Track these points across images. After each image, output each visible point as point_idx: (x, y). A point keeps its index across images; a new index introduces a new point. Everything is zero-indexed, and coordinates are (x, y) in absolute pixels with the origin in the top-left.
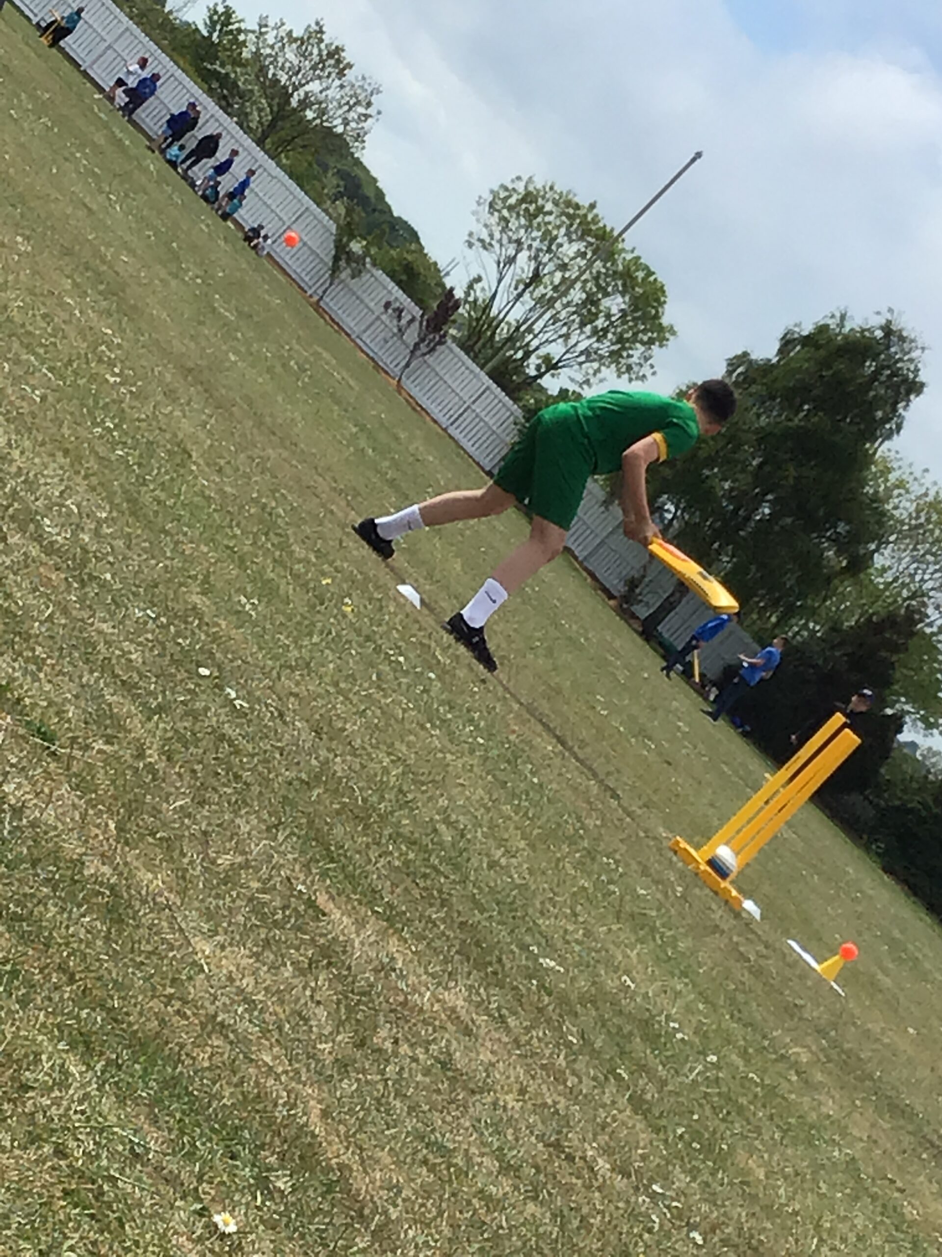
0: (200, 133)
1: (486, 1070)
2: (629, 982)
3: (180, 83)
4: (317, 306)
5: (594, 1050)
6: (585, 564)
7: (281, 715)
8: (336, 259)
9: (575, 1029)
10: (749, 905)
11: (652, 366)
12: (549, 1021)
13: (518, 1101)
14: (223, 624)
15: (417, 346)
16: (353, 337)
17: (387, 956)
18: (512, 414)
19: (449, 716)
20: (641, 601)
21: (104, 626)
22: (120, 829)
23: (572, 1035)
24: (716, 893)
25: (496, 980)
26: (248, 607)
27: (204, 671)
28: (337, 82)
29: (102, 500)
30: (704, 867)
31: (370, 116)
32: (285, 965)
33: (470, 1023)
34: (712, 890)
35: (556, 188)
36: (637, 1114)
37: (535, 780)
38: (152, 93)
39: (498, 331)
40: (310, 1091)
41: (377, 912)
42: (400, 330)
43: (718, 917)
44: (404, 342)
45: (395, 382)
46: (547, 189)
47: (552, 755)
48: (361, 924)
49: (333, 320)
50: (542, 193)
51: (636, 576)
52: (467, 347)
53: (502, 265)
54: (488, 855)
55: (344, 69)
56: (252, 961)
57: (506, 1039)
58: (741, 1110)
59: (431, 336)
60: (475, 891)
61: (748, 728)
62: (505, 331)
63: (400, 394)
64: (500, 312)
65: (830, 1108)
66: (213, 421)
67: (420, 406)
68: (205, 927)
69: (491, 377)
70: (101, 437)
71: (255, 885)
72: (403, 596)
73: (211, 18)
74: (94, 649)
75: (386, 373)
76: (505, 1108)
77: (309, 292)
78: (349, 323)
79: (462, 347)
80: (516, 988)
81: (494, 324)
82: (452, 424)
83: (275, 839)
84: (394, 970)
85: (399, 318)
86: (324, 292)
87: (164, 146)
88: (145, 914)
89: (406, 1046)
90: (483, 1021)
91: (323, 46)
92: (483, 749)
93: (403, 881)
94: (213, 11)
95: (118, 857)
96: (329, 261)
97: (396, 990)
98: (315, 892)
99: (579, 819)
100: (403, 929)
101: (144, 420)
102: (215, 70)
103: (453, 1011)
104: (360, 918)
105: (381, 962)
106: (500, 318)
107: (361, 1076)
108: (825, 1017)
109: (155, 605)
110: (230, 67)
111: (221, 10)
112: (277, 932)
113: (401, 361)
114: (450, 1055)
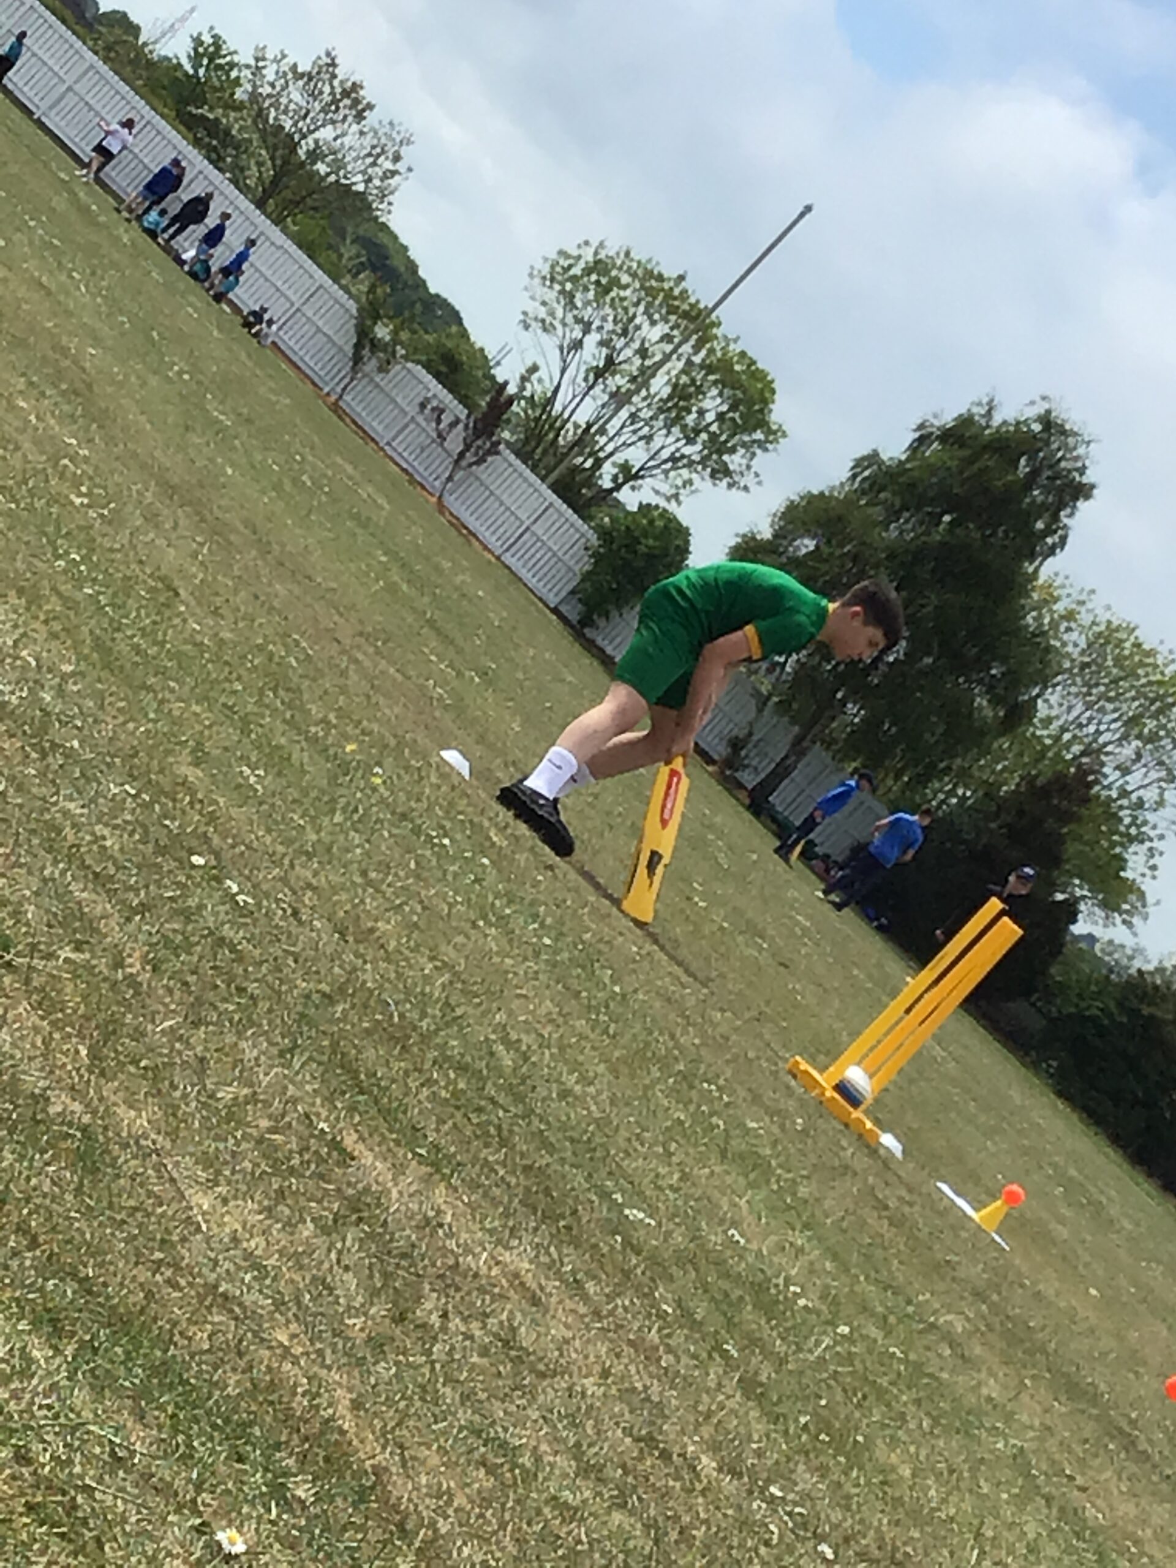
0: (185, 194)
1: (559, 1349)
2: (737, 1237)
3: (160, 134)
4: (336, 408)
5: (695, 1320)
7: (295, 913)
8: (358, 346)
9: (670, 1297)
10: (888, 1140)
11: (757, 475)
12: (637, 1287)
13: (599, 1385)
14: (222, 801)
15: (461, 455)
16: (381, 444)
17: (432, 1209)
18: (583, 535)
19: (508, 911)
20: (747, 766)
21: (71, 806)
22: (93, 1055)
23: (667, 1304)
24: (847, 1125)
25: (572, 1237)
26: (252, 780)
27: (198, 860)
28: (355, 127)
29: (67, 649)
30: (830, 1093)
31: (398, 173)
32: (304, 1222)
33: (538, 1292)
34: (841, 1121)
35: (632, 255)
36: (749, 1399)
37: (617, 989)
39: (562, 432)
40: (337, 1377)
41: (421, 1155)
42: (440, 435)
43: (848, 1154)
44: (445, 449)
45: (434, 500)
46: (622, 255)
47: (638, 958)
48: (399, 1169)
49: (355, 424)
50: (615, 261)
51: (741, 736)
52: (524, 455)
53: (565, 351)
54: (558, 1082)
55: (364, 110)
56: (261, 1217)
57: (582, 1310)
58: (880, 1393)
59: (479, 442)
60: (543, 1127)
61: (883, 921)
62: (571, 433)
63: (441, 514)
64: (564, 409)
65: (992, 1389)
66: (206, 550)
67: (467, 529)
68: (202, 1175)
69: (554, 491)
70: (65, 571)
71: (264, 1123)
72: (447, 763)
73: (195, 50)
74: (59, 834)
75: (423, 487)
76: (583, 1394)
77: (326, 390)
78: (376, 427)
79: (517, 454)
80: (595, 1246)
81: (558, 424)
82: (507, 550)
83: (289, 1066)
84: (441, 1225)
85: (439, 421)
86: (344, 389)
88: (126, 1161)
89: (457, 1320)
90: (554, 1287)
91: (336, 83)
92: (550, 951)
93: (452, 1116)
94: (198, 41)
95: (92, 1091)
96: (349, 350)
97: (445, 1251)
98: (341, 1132)
99: (672, 1037)
100: (452, 1175)
101: (118, 551)
102: (202, 115)
103: (517, 1275)
104: (398, 1163)
105: (425, 1216)
106: (566, 415)
107: (401, 1358)
108: (985, 1276)
109: (135, 779)
110: (220, 111)
111: (207, 39)
112: (293, 1180)
113: (443, 472)
114: (514, 1330)
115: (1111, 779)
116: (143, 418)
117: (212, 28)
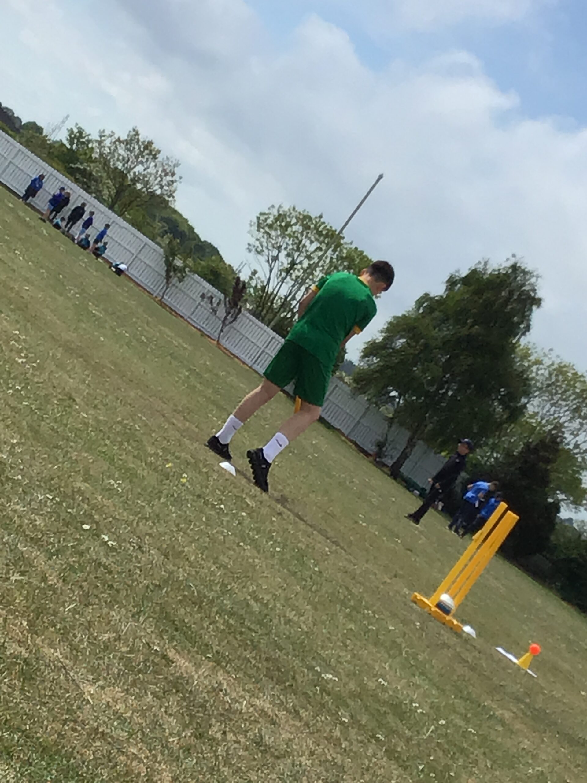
1: (287, 744)
2: (383, 682)
3: (57, 179)
4: (162, 304)
5: (361, 725)
6: (349, 437)
7: (140, 547)
8: (168, 271)
9: (347, 714)
10: (467, 629)
12: (329, 710)
13: (309, 760)
14: (100, 498)
15: (226, 318)
16: (186, 318)
17: (217, 683)
19: (257, 537)
20: (387, 455)
21: (18, 507)
22: (31, 624)
23: (345, 717)
24: (444, 624)
25: (291, 689)
26: (116, 486)
27: (86, 527)
28: (153, 164)
29: (14, 433)
30: (434, 609)
31: (176, 181)
32: (147, 695)
33: (274, 717)
34: (441, 622)
35: (296, 209)
36: (391, 760)
37: (317, 569)
38: (41, 186)
39: (275, 301)
40: (164, 767)
41: (209, 657)
42: (213, 310)
43: (446, 638)
44: (217, 317)
45: (215, 342)
46: (291, 210)
47: (329, 553)
48: (198, 666)
49: (171, 309)
50: (288, 214)
51: (382, 441)
52: (257, 314)
53: (270, 262)
54: (285, 616)
55: (155, 154)
56: (123, 694)
57: (298, 724)
58: (462, 751)
59: (233, 311)
60: (276, 639)
62: (279, 301)
63: (219, 348)
64: (274, 290)
65: (526, 744)
66: (90, 379)
67: (233, 354)
68: (91, 677)
69: (274, 331)
70: (12, 395)
71: (124, 649)
72: (223, 469)
73: (70, 136)
74: (11, 521)
75: (209, 337)
76: (300, 765)
77: (155, 295)
78: (182, 310)
79: (254, 315)
80: (305, 694)
81: (271, 298)
82: (254, 363)
83: (138, 621)
84: (221, 690)
85: (212, 303)
86: (164, 294)
87: (51, 217)
88: (49, 673)
89: (232, 735)
90: (283, 715)
91: (140, 143)
92: (280, 554)
93: (226, 638)
94: (71, 131)
95: (29, 641)
96: (164, 274)
97: (224, 702)
98: (166, 650)
99: (347, 588)
100: (226, 666)
101: (42, 383)
102: (77, 168)
103: (263, 710)
104: (197, 663)
105: (212, 686)
106: (275, 292)
107: (200, 755)
108: (522, 690)
109: (52, 491)
110: (86, 164)
111: (75, 130)
112: (140, 675)
113: (218, 328)
114: (261, 737)
115: (568, 440)
116: (55, 318)
117: (77, 124)
